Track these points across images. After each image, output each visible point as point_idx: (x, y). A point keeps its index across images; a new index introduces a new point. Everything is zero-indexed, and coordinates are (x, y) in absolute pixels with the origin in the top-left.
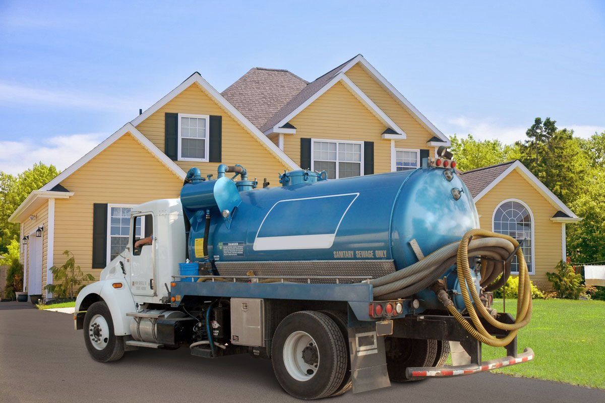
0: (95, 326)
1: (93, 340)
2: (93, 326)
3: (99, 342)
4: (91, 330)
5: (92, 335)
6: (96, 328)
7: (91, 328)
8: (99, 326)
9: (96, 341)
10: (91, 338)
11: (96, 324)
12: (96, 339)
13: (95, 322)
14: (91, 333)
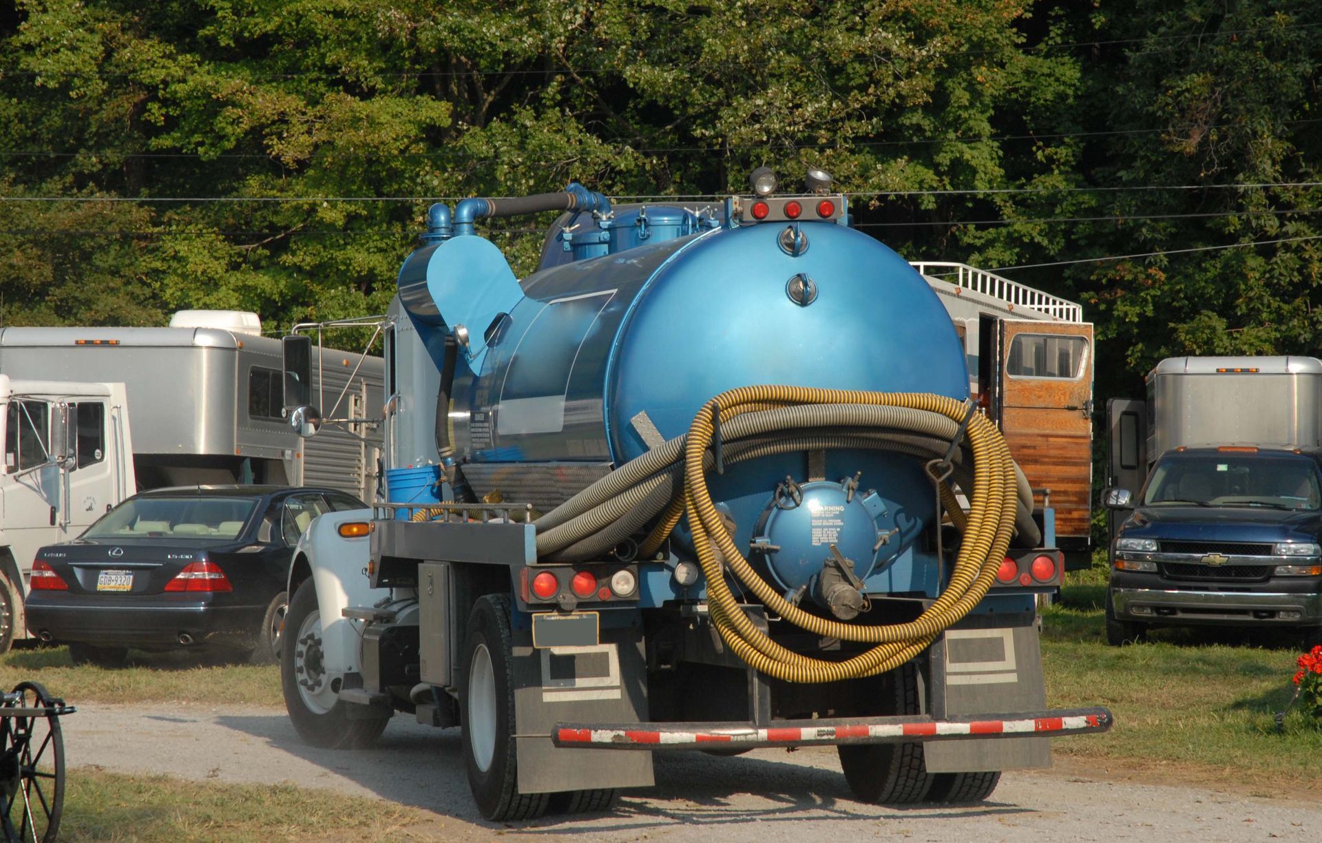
0: (309, 642)
1: (304, 683)
2: (304, 642)
3: (318, 690)
4: (300, 655)
5: (300, 670)
6: (314, 649)
7: (301, 648)
8: (319, 642)
9: (311, 688)
10: (301, 677)
11: (311, 637)
12: (310, 683)
13: (309, 633)
14: (300, 662)
